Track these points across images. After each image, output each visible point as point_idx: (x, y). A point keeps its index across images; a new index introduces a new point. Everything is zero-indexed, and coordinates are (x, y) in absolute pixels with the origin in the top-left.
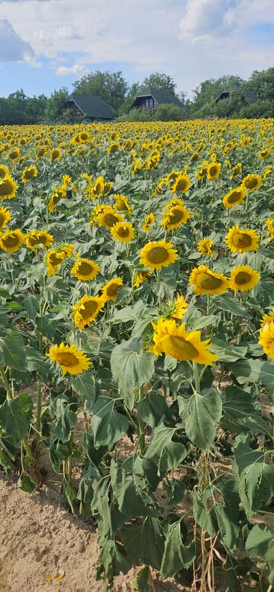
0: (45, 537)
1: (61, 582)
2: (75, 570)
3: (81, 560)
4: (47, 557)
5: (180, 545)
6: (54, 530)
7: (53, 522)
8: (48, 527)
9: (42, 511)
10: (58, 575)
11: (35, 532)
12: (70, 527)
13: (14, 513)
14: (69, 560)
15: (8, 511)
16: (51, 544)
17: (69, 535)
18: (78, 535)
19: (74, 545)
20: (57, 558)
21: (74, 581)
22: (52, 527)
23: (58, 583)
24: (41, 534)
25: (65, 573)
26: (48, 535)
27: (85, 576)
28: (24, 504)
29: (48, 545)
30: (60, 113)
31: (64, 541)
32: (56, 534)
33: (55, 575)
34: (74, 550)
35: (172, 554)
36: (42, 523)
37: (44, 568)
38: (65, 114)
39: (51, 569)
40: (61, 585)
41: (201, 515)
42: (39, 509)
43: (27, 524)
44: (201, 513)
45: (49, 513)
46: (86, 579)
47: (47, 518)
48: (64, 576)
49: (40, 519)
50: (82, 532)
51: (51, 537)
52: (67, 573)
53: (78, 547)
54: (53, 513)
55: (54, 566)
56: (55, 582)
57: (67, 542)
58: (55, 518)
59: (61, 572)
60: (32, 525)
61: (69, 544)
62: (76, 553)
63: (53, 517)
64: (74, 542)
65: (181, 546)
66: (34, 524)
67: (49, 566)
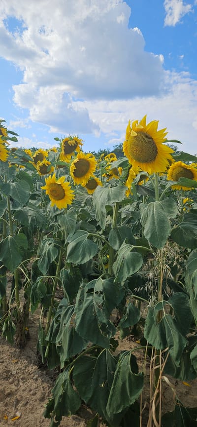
0: (14, 384)
1: (15, 423)
2: (30, 414)
3: (38, 407)
4: (10, 399)
5: (128, 372)
6: (22, 379)
7: (23, 373)
8: (18, 376)
10: (15, 416)
12: (36, 380)
14: (28, 406)
16: (16, 390)
17: (35, 385)
18: (42, 387)
19: (36, 393)
20: (18, 402)
21: (27, 424)
22: (21, 377)
23: (12, 423)
25: (21, 415)
26: (16, 382)
27: (38, 421)
28: (4, 355)
29: (13, 390)
31: (28, 390)
32: (23, 383)
33: (12, 415)
34: (34, 398)
35: (120, 383)
36: (14, 372)
37: (4, 408)
39: (10, 410)
40: (14, 425)
41: (151, 332)
42: (16, 361)
44: (151, 327)
45: (23, 365)
46: (38, 423)
47: (20, 369)
48: (20, 418)
49: (14, 369)
50: (45, 385)
51: (18, 384)
52: (23, 416)
53: (39, 395)
54: (26, 367)
55: (14, 408)
56: (10, 422)
57: (30, 391)
58: (27, 371)
59: (18, 414)
60: (5, 372)
61: (32, 392)
62: (36, 400)
63: (25, 369)
64: (37, 392)
65: (130, 373)
67: (9, 407)
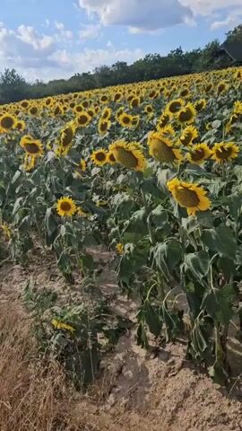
9: (229, 405)
11: (225, 423)
13: (203, 400)
15: (197, 397)
24: (231, 425)
30: (212, 61)
38: (216, 62)
43: (216, 414)
66: (224, 415)
